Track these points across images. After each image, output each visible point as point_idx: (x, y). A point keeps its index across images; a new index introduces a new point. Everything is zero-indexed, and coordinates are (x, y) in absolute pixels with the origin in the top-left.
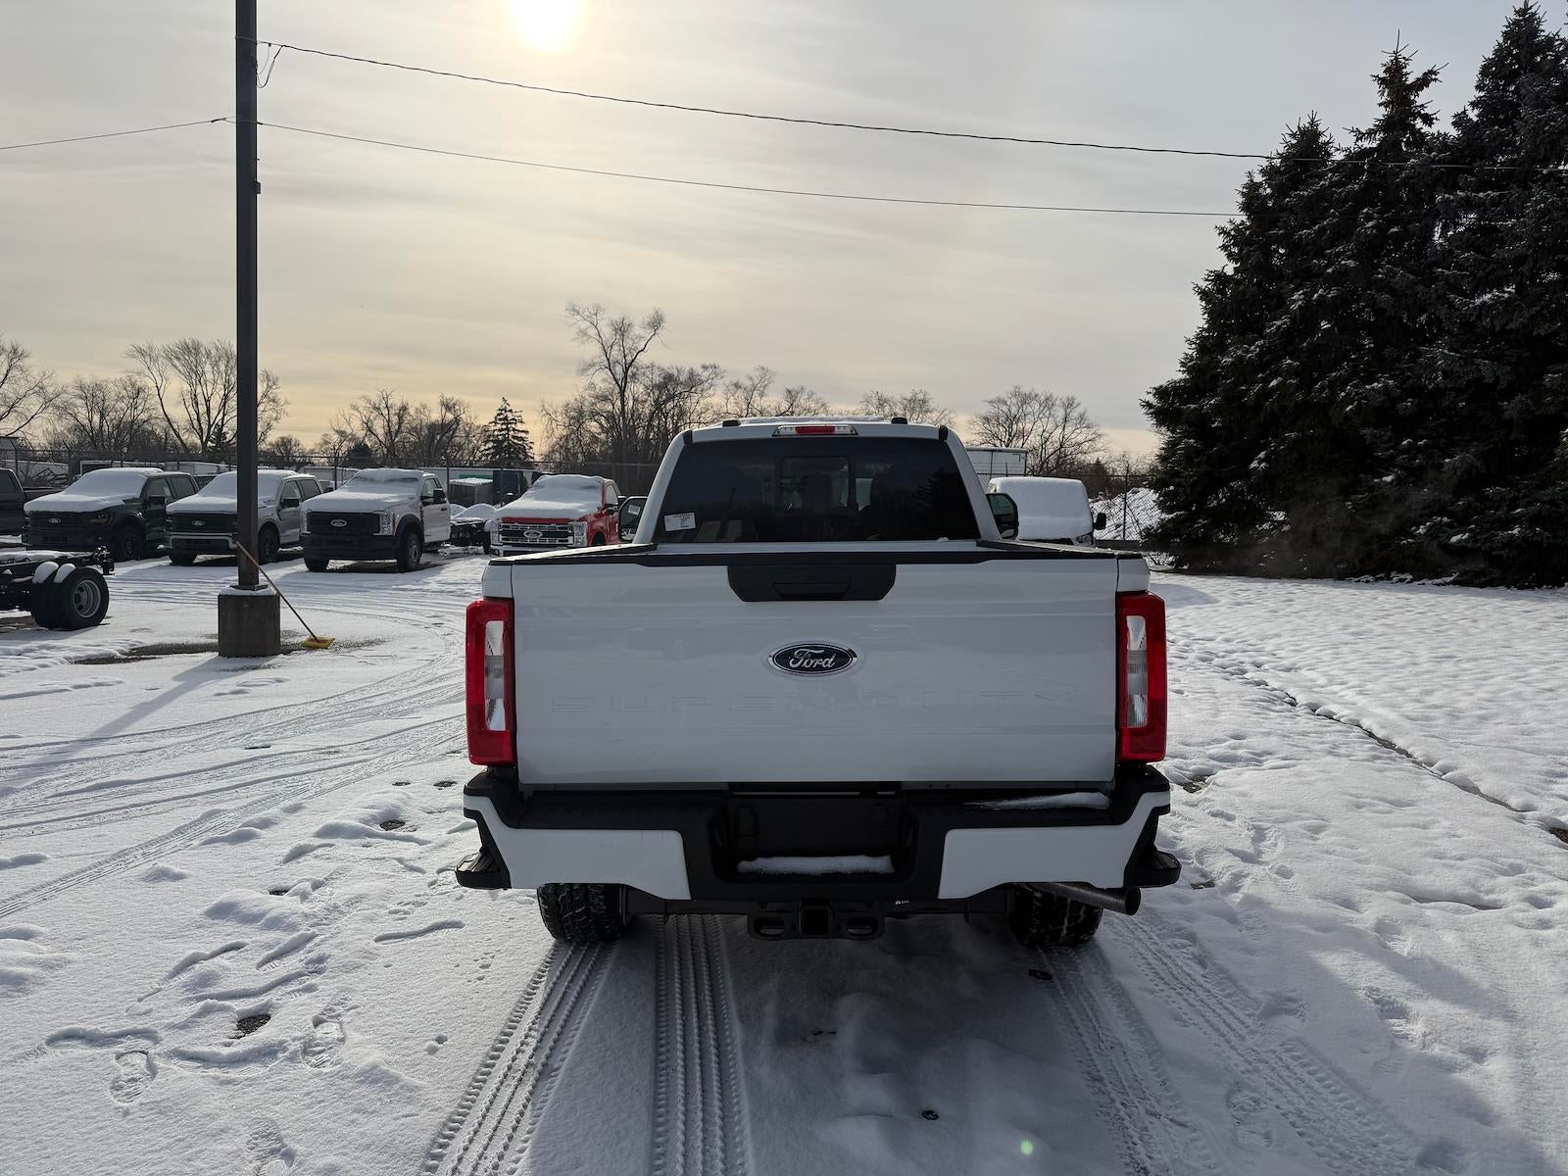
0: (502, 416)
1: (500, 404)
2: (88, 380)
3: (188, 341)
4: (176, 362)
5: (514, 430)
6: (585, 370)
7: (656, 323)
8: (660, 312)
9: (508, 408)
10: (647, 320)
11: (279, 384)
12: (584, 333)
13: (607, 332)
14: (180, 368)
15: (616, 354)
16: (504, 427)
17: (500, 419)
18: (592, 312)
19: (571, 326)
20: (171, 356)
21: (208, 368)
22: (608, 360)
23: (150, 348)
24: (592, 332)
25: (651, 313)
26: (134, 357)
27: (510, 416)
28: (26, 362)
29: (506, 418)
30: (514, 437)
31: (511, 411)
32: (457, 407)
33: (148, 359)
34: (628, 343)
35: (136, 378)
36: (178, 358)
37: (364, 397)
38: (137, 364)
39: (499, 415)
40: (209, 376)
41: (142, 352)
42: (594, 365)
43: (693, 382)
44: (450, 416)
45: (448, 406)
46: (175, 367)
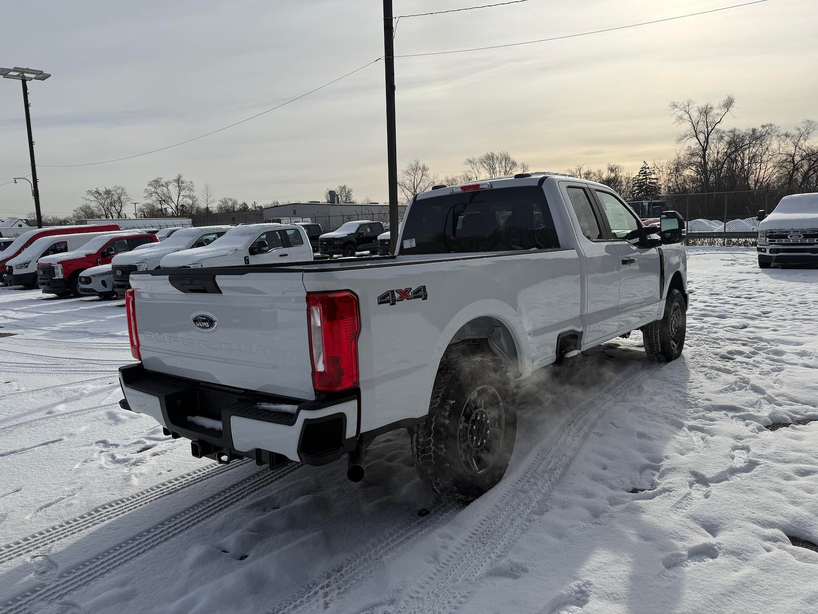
0: (643, 172)
1: (642, 164)
2: (450, 178)
3: (489, 154)
4: (485, 165)
5: (650, 178)
6: (681, 139)
7: (729, 104)
8: (731, 97)
9: (647, 167)
10: (722, 103)
11: (528, 168)
12: (681, 118)
13: (695, 115)
14: (486, 167)
15: (701, 127)
16: (644, 177)
17: (642, 174)
18: (686, 104)
19: (672, 115)
20: (482, 162)
21: (497, 165)
22: (696, 131)
23: (474, 159)
24: (686, 116)
25: (725, 98)
26: (467, 164)
27: (648, 171)
28: (428, 172)
29: (645, 173)
30: (649, 183)
31: (648, 168)
32: (617, 170)
33: (473, 165)
34: (710, 119)
35: (469, 174)
36: (485, 163)
37: (569, 170)
38: (469, 167)
39: (641, 171)
40: (498, 169)
41: (470, 162)
42: (687, 136)
43: (756, 137)
44: (613, 175)
45: (612, 170)
46: (484, 167)
